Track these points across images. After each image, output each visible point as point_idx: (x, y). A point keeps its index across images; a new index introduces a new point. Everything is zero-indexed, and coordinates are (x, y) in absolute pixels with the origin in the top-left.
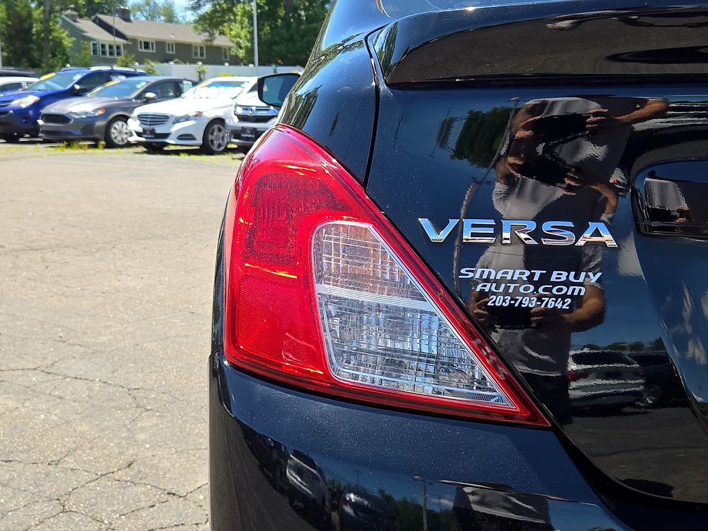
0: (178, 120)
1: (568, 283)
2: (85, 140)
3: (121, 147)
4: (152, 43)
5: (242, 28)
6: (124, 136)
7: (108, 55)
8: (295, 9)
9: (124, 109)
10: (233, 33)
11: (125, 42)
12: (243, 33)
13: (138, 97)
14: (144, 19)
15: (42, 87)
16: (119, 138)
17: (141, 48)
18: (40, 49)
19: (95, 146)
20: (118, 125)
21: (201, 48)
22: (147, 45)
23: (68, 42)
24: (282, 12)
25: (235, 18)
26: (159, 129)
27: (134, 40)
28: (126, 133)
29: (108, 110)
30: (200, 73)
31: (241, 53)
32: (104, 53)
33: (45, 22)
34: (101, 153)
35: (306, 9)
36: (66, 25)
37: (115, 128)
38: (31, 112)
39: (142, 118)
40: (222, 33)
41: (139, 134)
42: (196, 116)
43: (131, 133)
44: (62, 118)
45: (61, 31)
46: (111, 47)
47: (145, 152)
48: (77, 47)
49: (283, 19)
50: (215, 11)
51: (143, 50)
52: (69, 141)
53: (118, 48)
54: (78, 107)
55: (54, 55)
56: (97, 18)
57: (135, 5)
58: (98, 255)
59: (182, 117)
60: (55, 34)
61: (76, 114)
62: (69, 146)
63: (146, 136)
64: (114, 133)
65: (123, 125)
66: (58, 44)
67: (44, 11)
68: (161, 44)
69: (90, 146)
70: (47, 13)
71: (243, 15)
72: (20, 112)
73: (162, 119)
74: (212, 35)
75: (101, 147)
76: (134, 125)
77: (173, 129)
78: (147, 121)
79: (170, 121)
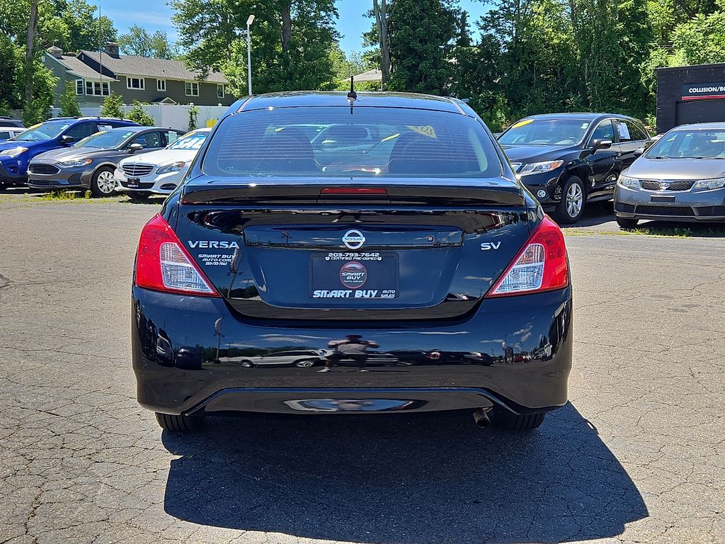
0: (161, 171)
1: (226, 258)
2: (72, 189)
3: (107, 196)
4: (142, 80)
5: (237, 65)
6: (110, 185)
7: (94, 95)
8: (294, 46)
9: (111, 159)
10: (227, 71)
11: (113, 79)
12: (238, 71)
13: (123, 148)
14: (133, 52)
15: (29, 137)
16: (105, 187)
17: (129, 86)
18: (22, 89)
19: (82, 195)
20: (104, 175)
21: (195, 85)
22: (136, 82)
23: (51, 81)
24: (279, 49)
25: (230, 54)
26: (144, 179)
27: (123, 78)
28: (112, 182)
29: (94, 160)
30: (191, 114)
31: (236, 92)
32: (90, 92)
33: (27, 60)
34: (87, 201)
35: (305, 46)
36: (50, 64)
37: (101, 177)
38: (19, 162)
39: (127, 168)
40: (216, 69)
41: (124, 184)
42: (178, 166)
43: (116, 183)
44: (51, 169)
45: (44, 70)
46: (97, 85)
47: (129, 201)
48: (62, 88)
49: (280, 56)
50: (208, 47)
51: (132, 88)
52: (57, 191)
53: (105, 86)
54: (65, 157)
55: (37, 96)
56: (83, 54)
57: (124, 37)
58: (87, 287)
59: (166, 167)
60: (38, 73)
61: (63, 163)
62: (56, 195)
63: (131, 186)
64: (100, 182)
65: (108, 175)
66: (42, 83)
67: (27, 50)
68: (151, 82)
69: (77, 195)
70: (30, 52)
71: (238, 52)
72: (9, 162)
73: (147, 169)
74: (205, 71)
75: (87, 196)
76: (120, 175)
77: (157, 179)
78: (132, 172)
79: (154, 172)
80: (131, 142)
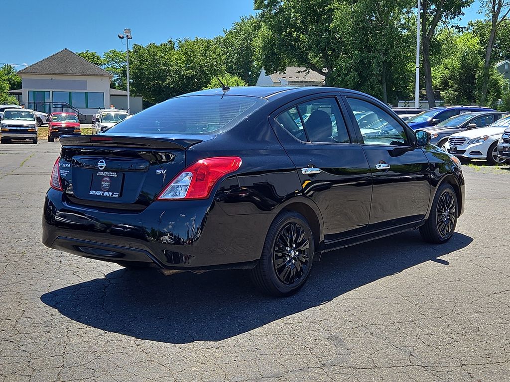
0: (471, 142)
13: (463, 126)
18: (480, 89)
23: (503, 82)
26: (459, 148)
29: (440, 135)
33: (485, 69)
39: (451, 140)
41: (449, 151)
42: (484, 139)
55: (488, 92)
59: (474, 139)
60: (493, 77)
66: (494, 84)
73: (462, 140)
77: (468, 148)
78: (453, 142)
79: (466, 142)
80: (469, 122)
